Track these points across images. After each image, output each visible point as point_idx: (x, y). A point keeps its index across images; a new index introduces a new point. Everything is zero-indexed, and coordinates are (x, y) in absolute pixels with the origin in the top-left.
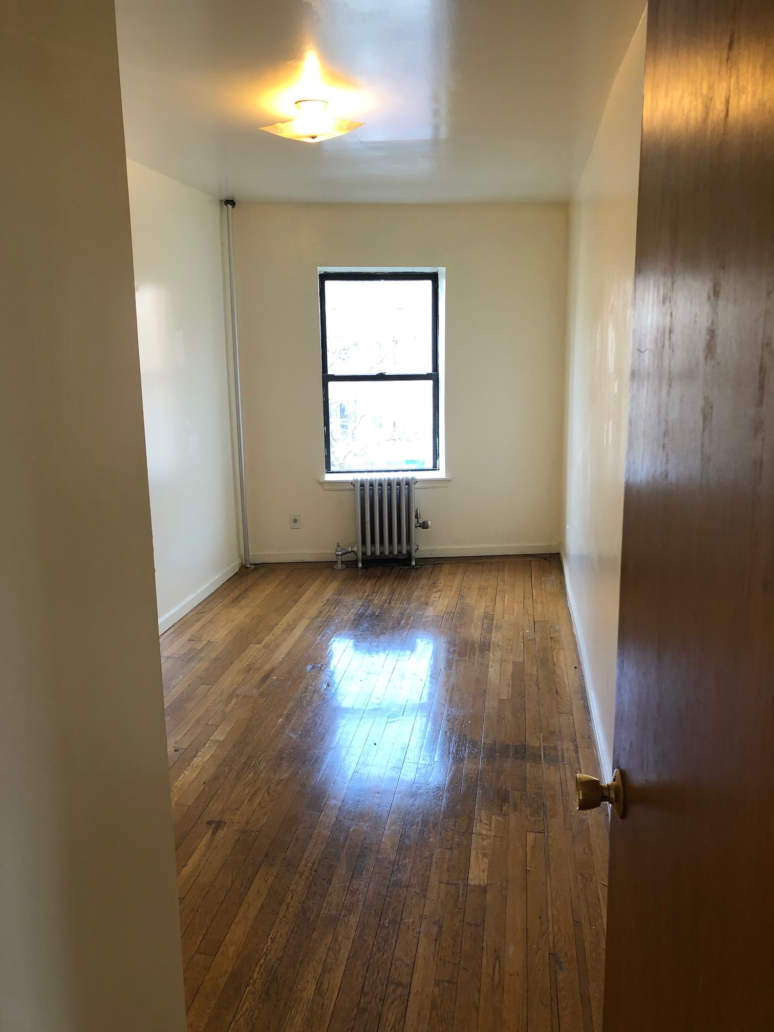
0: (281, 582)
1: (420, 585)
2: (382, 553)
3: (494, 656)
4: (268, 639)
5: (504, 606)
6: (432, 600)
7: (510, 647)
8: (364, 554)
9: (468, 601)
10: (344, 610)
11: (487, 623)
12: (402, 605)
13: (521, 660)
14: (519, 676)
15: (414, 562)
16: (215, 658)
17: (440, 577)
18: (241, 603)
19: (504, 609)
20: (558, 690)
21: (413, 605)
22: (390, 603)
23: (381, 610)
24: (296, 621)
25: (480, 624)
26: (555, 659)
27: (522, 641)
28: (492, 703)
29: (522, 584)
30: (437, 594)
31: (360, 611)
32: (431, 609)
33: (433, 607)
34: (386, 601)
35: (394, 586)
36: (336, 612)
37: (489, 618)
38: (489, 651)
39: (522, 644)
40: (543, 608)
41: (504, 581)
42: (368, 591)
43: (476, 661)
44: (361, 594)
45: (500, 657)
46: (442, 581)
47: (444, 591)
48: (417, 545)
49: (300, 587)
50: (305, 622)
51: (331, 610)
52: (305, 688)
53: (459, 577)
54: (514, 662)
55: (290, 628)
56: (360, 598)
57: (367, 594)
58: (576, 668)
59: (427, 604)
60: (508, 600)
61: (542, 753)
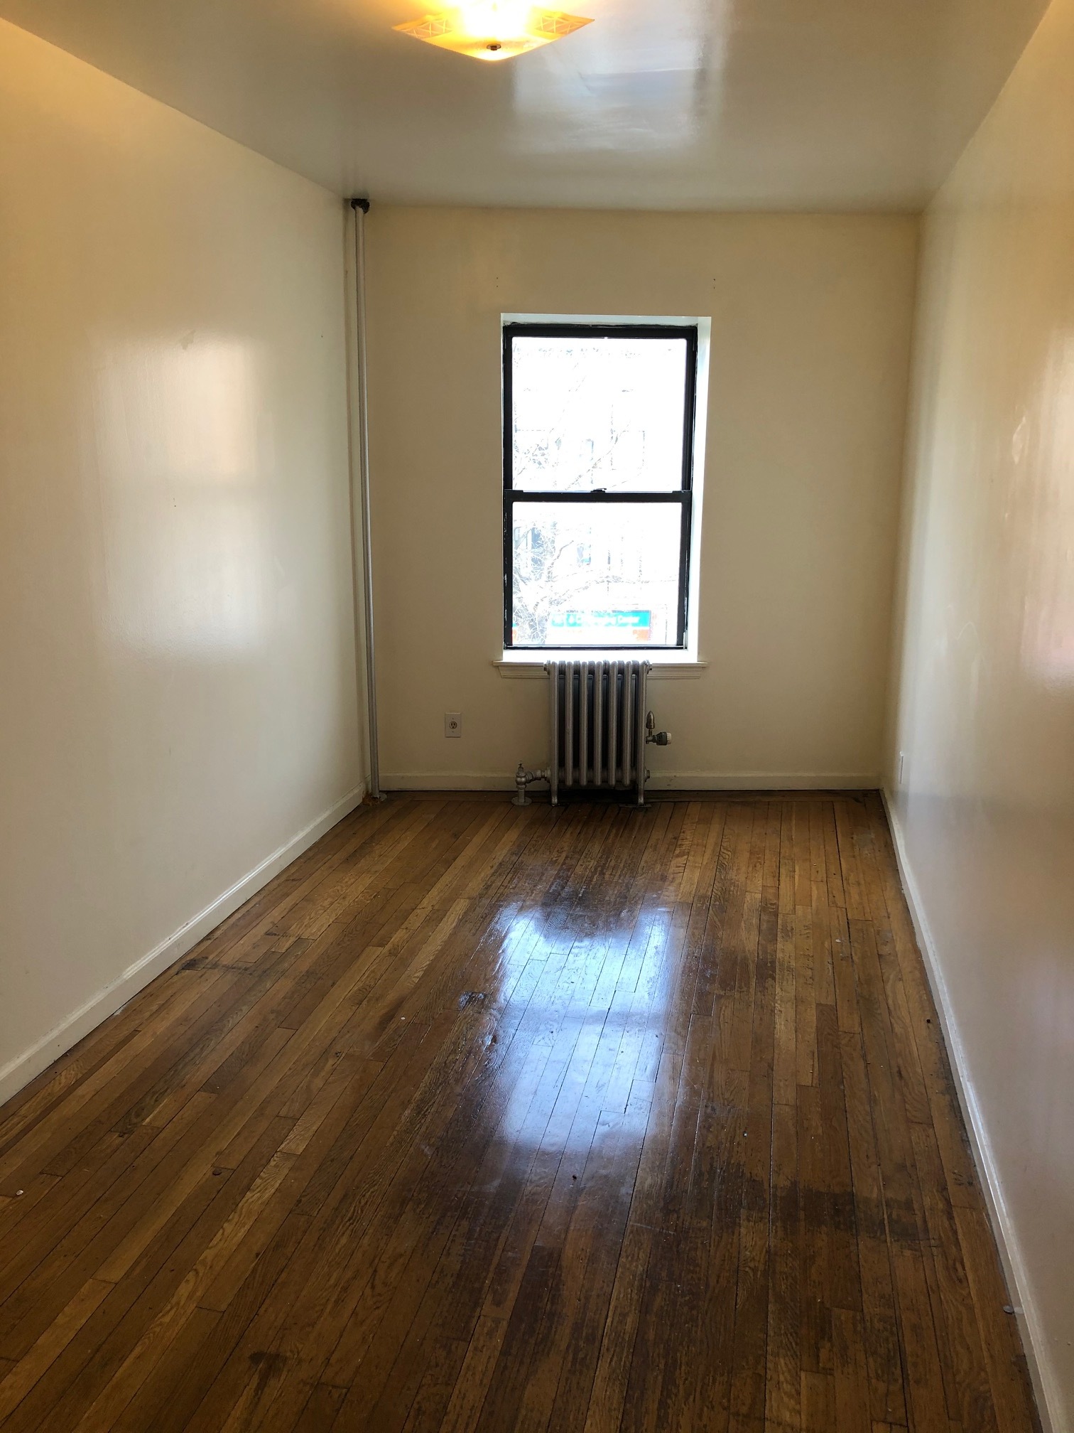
0: (427, 826)
1: (652, 842)
2: (590, 781)
3: (783, 991)
4: (398, 936)
5: (794, 888)
6: (671, 871)
7: (809, 973)
8: (562, 781)
9: (732, 875)
10: (527, 884)
11: (768, 922)
12: (622, 878)
13: (830, 1001)
14: (829, 1034)
15: (642, 799)
16: (307, 972)
17: (684, 826)
18: (359, 865)
19: (794, 893)
20: (902, 1069)
21: (640, 881)
22: (602, 873)
23: (588, 885)
24: (448, 902)
25: (755, 921)
26: (890, 1002)
27: (830, 961)
28: (785, 1094)
29: (822, 847)
30: (682, 860)
31: (553, 887)
32: (671, 888)
33: (675, 884)
34: (596, 869)
35: (610, 841)
36: (514, 888)
37: (769, 909)
38: (774, 979)
39: (830, 967)
40: (860, 894)
41: (790, 839)
42: (566, 849)
43: (752, 999)
44: (555, 854)
45: (794, 994)
46: (688, 835)
47: (692, 853)
48: (648, 771)
49: (456, 836)
50: (460, 906)
51: (505, 884)
52: (454, 1043)
53: (716, 828)
54: (818, 1005)
55: (436, 917)
56: (554, 863)
57: (564, 855)
58: (928, 1021)
59: (664, 878)
60: (800, 876)
61: (885, 1216)
